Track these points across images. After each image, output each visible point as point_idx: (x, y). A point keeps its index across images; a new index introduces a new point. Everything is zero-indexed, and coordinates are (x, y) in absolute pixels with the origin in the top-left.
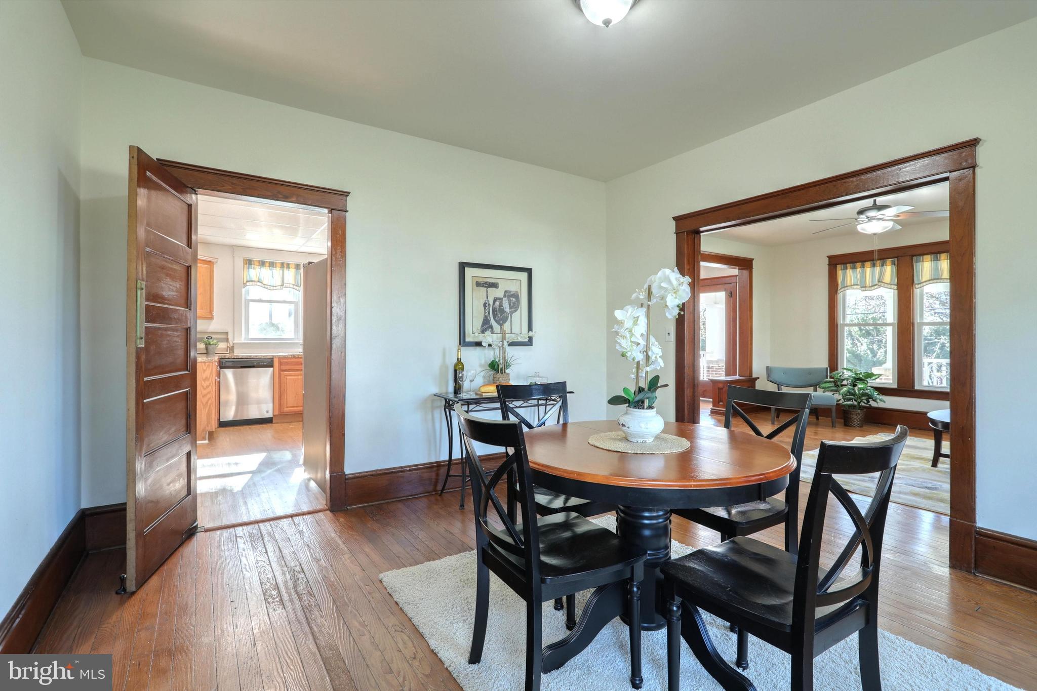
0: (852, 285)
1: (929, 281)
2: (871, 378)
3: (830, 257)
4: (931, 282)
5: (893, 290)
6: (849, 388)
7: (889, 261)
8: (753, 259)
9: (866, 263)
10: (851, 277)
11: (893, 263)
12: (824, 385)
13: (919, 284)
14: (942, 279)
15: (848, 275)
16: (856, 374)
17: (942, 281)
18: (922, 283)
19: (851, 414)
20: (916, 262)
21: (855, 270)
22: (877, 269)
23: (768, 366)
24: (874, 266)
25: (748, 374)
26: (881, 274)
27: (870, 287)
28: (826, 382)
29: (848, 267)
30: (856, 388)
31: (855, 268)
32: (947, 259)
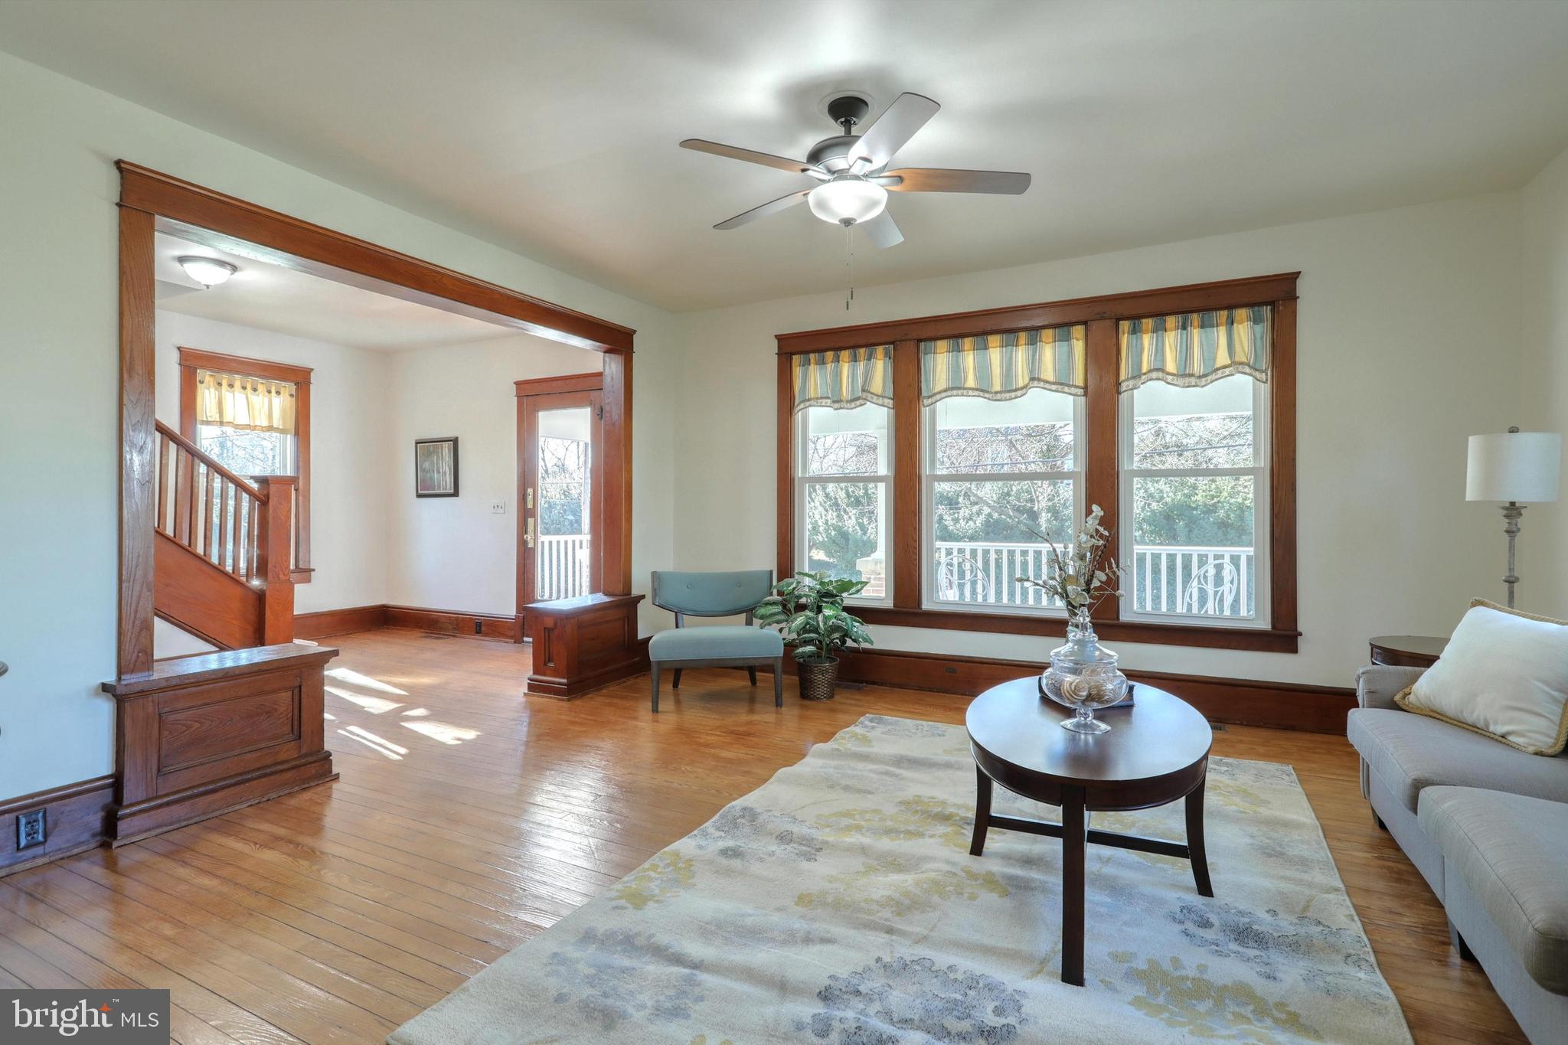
0: (818, 398)
1: (945, 391)
2: (847, 591)
3: (781, 339)
4: (949, 393)
5: (886, 409)
6: (806, 616)
7: (880, 351)
8: (635, 332)
9: (843, 352)
10: (815, 380)
11: (887, 355)
12: (762, 611)
13: (929, 397)
14: (965, 389)
15: (812, 377)
16: (822, 583)
17: (965, 392)
18: (935, 394)
19: (812, 672)
20: (925, 354)
21: (824, 366)
22: (861, 366)
23: (656, 572)
24: (855, 359)
25: (620, 588)
26: (868, 377)
27: (848, 402)
28: (768, 604)
29: (812, 361)
30: (820, 618)
31: (824, 364)
32: (974, 350)
